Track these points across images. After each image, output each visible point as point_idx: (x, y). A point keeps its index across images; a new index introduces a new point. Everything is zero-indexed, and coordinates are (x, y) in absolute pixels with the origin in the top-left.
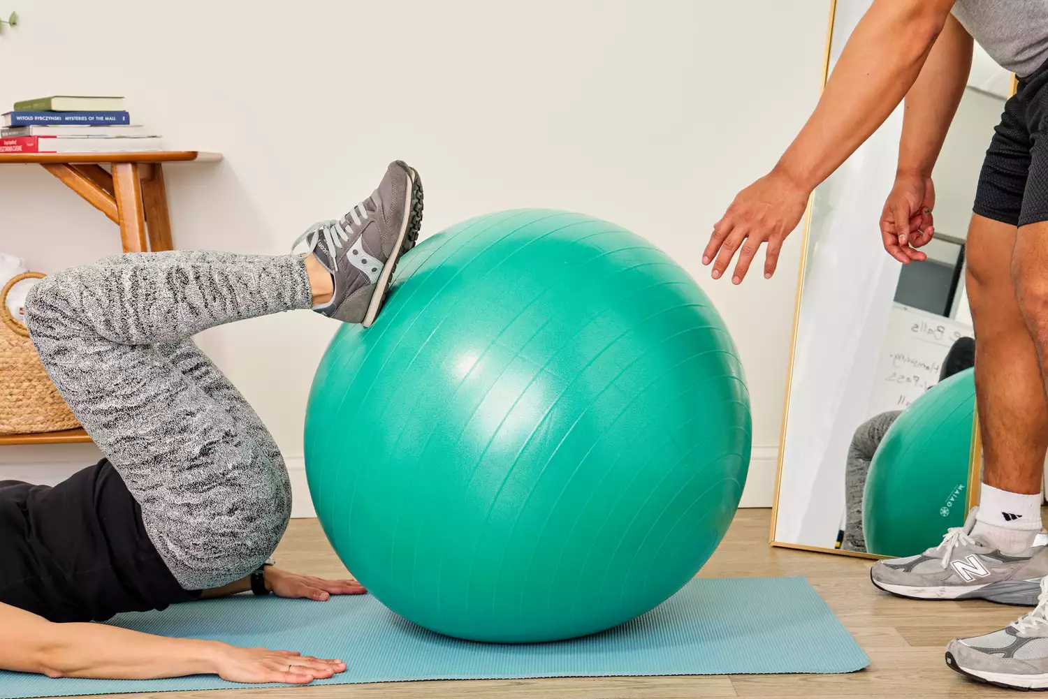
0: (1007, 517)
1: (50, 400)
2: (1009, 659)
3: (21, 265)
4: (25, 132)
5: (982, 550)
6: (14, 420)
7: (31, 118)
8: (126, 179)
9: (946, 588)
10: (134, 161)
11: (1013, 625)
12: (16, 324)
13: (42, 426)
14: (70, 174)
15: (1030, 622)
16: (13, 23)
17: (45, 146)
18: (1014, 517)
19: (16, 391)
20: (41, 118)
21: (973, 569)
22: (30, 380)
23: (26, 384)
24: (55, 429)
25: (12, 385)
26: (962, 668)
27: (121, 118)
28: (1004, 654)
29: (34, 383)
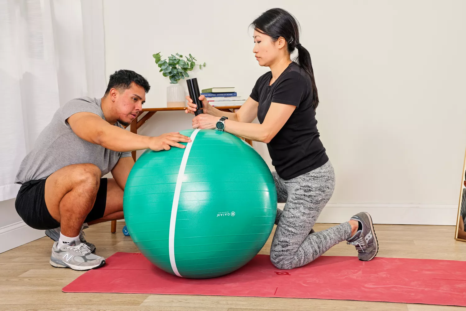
7: (207, 95)
16: (204, 66)
20: (210, 95)
27: (234, 94)
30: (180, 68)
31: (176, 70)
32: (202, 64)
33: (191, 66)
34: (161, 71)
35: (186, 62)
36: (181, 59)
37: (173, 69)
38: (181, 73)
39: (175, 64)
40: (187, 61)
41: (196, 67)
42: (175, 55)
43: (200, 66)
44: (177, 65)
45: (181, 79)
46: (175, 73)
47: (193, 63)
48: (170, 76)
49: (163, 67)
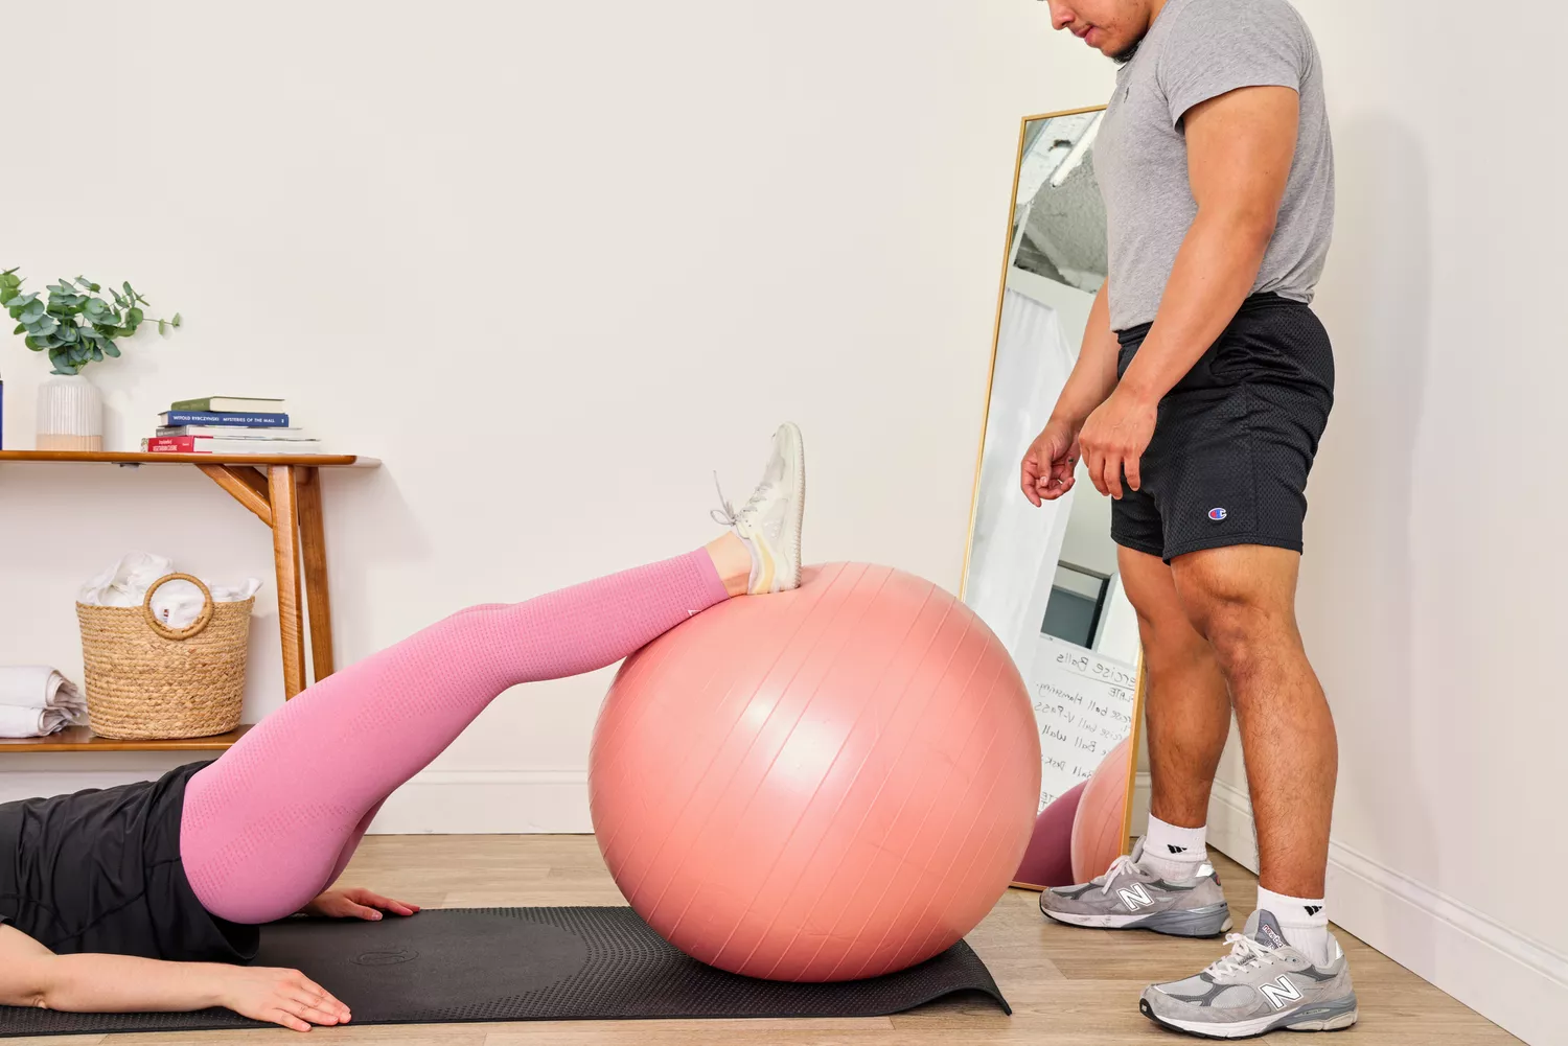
0: (1172, 849)
1: (189, 704)
2: (1206, 1008)
3: (169, 565)
4: (180, 432)
5: (1147, 879)
6: (152, 725)
7: (189, 418)
8: (282, 481)
9: (1113, 917)
10: (290, 463)
11: (1207, 970)
12: (159, 626)
13: (179, 732)
14: (225, 476)
15: (1225, 968)
16: (176, 325)
17: (201, 447)
18: (1179, 850)
19: (155, 695)
20: (199, 418)
21: (1137, 897)
22: (171, 685)
23: (166, 688)
24: (193, 735)
25: (152, 689)
26: (1159, 1017)
27: (280, 421)
28: (1200, 1003)
29: (174, 687)
30: (88, 324)
31: (73, 331)
32: (169, 319)
33: (128, 323)
34: (19, 330)
35: (112, 309)
36: (93, 295)
37: (64, 328)
38: (92, 340)
39: (73, 312)
40: (116, 305)
41: (148, 328)
42: (72, 281)
43: (162, 323)
44: (80, 314)
45: (91, 363)
46: (71, 339)
47: (134, 312)
48: (51, 350)
49: (27, 318)
